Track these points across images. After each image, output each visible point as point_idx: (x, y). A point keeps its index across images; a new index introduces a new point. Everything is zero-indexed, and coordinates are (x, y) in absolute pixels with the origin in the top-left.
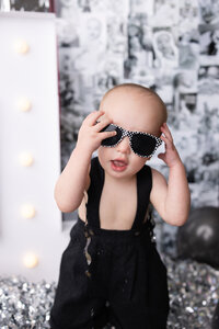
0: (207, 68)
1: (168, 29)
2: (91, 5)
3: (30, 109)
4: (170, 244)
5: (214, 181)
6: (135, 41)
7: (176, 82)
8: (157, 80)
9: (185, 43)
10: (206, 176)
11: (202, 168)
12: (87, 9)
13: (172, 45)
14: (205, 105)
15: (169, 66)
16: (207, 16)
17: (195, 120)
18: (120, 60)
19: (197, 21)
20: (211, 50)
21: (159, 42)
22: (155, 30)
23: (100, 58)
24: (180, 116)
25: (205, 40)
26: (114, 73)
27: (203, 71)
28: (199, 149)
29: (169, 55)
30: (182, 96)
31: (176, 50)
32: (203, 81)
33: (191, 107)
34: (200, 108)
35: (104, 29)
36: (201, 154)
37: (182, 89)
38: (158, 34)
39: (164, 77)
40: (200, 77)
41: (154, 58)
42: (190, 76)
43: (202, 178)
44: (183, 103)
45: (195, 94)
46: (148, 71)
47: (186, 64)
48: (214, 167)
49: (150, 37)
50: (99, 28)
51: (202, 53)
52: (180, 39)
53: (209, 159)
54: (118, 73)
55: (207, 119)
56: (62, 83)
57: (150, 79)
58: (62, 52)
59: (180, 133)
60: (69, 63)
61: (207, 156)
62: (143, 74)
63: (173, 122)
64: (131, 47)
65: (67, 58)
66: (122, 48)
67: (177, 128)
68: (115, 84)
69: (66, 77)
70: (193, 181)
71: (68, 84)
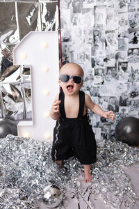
0: (133, 50)
1: (113, 31)
2: (77, 21)
3: (48, 71)
4: (114, 135)
5: (137, 105)
7: (117, 57)
8: (108, 56)
9: (121, 38)
10: (132, 103)
11: (130, 99)
12: (75, 24)
13: (115, 39)
14: (132, 67)
15: (113, 49)
16: (133, 24)
17: (127, 75)
18: (90, 47)
19: (128, 27)
20: (135, 41)
21: (109, 38)
22: (107, 32)
23: (81, 46)
24: (119, 73)
25: (132, 36)
26: (87, 53)
27: (131, 51)
28: (128, 89)
29: (113, 44)
30: (120, 64)
31: (117, 42)
32: (131, 56)
33: (125, 69)
34: (129, 69)
35: (83, 32)
36: (129, 92)
37: (120, 60)
38: (108, 34)
39: (111, 55)
40: (129, 54)
41: (106, 45)
42: (124, 54)
43: (130, 104)
44: (120, 67)
45: (127, 63)
46: (103, 52)
47: (122, 48)
48: (136, 98)
49: (104, 36)
52: (119, 36)
53: (134, 94)
54: (89, 53)
55: (133, 75)
56: (63, 58)
57: (105, 55)
58: (64, 44)
59: (119, 82)
60: (67, 49)
61: (133, 92)
62: (101, 53)
63: (115, 76)
64: (95, 40)
65: (66, 46)
66: (91, 41)
67: (117, 79)
68: (87, 58)
69: (65, 55)
70: (126, 105)
71: (66, 58)
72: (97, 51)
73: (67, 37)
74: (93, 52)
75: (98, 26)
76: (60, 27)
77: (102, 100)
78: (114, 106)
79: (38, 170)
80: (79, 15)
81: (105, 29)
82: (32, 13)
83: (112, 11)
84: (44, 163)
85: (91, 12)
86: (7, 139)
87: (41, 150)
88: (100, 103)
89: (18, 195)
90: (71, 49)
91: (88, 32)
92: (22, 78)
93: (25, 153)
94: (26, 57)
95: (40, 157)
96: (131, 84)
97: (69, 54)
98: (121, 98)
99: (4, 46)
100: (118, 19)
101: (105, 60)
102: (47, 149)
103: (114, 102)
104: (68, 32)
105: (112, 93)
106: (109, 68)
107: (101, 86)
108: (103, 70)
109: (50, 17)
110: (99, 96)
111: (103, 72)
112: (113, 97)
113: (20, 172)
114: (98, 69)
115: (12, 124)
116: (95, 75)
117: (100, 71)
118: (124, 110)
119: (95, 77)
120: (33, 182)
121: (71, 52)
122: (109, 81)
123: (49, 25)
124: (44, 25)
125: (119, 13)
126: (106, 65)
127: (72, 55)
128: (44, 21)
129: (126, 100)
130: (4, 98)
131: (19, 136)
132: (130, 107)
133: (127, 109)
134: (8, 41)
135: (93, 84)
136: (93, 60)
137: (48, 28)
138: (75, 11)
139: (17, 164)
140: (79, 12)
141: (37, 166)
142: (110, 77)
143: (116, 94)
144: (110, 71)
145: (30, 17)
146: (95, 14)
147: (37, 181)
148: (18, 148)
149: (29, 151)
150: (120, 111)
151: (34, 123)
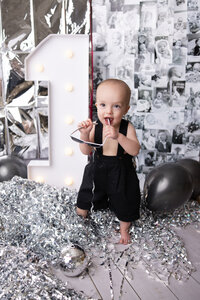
0: (193, 64)
1: (165, 38)
2: (116, 23)
3: (72, 90)
5: (197, 143)
6: (143, 46)
7: (170, 74)
8: (157, 72)
9: (177, 47)
10: (191, 139)
11: (188, 134)
12: (113, 26)
13: (168, 48)
14: (191, 89)
15: (166, 63)
16: (193, 28)
17: (183, 99)
18: (133, 59)
19: (187, 32)
20: (196, 51)
21: (159, 47)
22: (157, 39)
23: (120, 58)
24: (173, 97)
25: (193, 45)
26: (128, 67)
27: (190, 66)
28: (185, 120)
29: (166, 55)
30: (174, 83)
31: (171, 52)
32: (190, 73)
33: (181, 91)
34: (187, 91)
35: (123, 38)
36: (187, 124)
37: (175, 78)
38: (158, 42)
39: (162, 71)
40: (187, 70)
41: (156, 57)
42: (180, 69)
43: (188, 141)
44: (175, 88)
45: (184, 82)
46: (151, 66)
47: (177, 61)
48: (196, 133)
49: (153, 44)
50: (119, 38)
51: (189, 54)
52: (174, 44)
53: (193, 127)
54: (131, 68)
55: (192, 99)
56: (95, 74)
57: (153, 71)
58: (96, 54)
59: (172, 109)
60: (100, 61)
61: (192, 124)
62: (148, 68)
63: (167, 100)
64: (140, 50)
65: (99, 58)
66: (134, 51)
67: (170, 105)
68: (128, 74)
69: (98, 70)
70: (181, 143)
71: (99, 74)
72: (143, 66)
73: (102, 45)
74: (137, 66)
75: (145, 30)
76: (91, 31)
77: (147, 134)
78: (164, 143)
79: (54, 226)
80: (119, 15)
81: (155, 34)
82: (53, 11)
83: (165, 9)
84: (64, 216)
85: (136, 10)
86: (12, 182)
87: (60, 198)
88: (144, 138)
89: (25, 256)
90: (107, 61)
91: (130, 38)
92: (36, 101)
93: (37, 202)
94: (43, 70)
95: (58, 208)
96: (189, 112)
97: (102, 69)
98: (174, 132)
99: (13, 56)
100: (173, 20)
101: (154, 78)
102: (67, 197)
103: (164, 137)
104: (103, 38)
105: (162, 125)
106: (158, 89)
107: (147, 114)
108: (150, 92)
109: (77, 17)
110: (144, 129)
111: (150, 95)
112: (163, 131)
113: (29, 227)
114: (143, 91)
115: (20, 164)
116: (139, 98)
117: (146, 94)
118: (178, 149)
119: (138, 102)
120: (47, 242)
121: (107, 66)
122: (158, 107)
123: (76, 28)
124: (70, 27)
125: (176, 12)
126: (155, 85)
127: (107, 69)
128: (69, 21)
129: (181, 136)
130: (11, 128)
131: (29, 179)
132: (188, 144)
133: (183, 148)
134: (18, 49)
135: (135, 112)
136: (136, 77)
137: (75, 31)
138: (113, 9)
139: (25, 217)
140: (119, 10)
141: (54, 220)
142: (159, 101)
143: (168, 127)
144: (160, 94)
145: (50, 16)
146: (140, 13)
147: (53, 240)
148: (27, 196)
149: (43, 200)
150: (173, 151)
151: (51, 164)
